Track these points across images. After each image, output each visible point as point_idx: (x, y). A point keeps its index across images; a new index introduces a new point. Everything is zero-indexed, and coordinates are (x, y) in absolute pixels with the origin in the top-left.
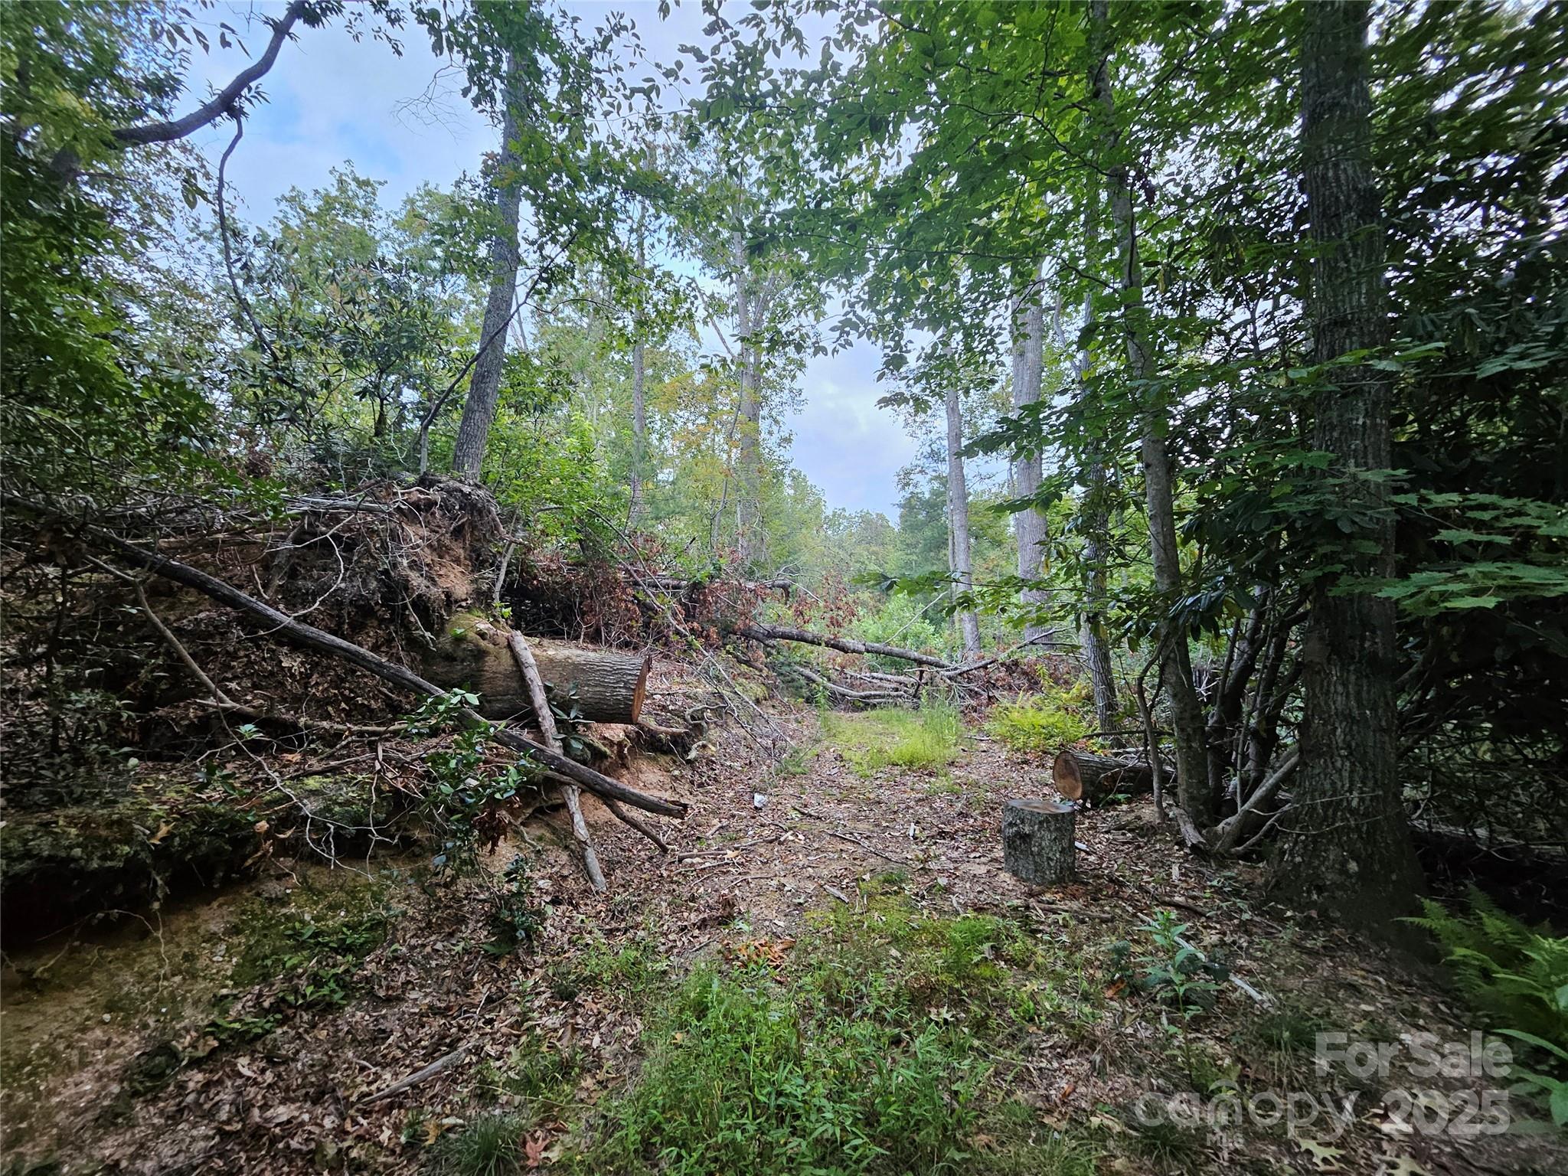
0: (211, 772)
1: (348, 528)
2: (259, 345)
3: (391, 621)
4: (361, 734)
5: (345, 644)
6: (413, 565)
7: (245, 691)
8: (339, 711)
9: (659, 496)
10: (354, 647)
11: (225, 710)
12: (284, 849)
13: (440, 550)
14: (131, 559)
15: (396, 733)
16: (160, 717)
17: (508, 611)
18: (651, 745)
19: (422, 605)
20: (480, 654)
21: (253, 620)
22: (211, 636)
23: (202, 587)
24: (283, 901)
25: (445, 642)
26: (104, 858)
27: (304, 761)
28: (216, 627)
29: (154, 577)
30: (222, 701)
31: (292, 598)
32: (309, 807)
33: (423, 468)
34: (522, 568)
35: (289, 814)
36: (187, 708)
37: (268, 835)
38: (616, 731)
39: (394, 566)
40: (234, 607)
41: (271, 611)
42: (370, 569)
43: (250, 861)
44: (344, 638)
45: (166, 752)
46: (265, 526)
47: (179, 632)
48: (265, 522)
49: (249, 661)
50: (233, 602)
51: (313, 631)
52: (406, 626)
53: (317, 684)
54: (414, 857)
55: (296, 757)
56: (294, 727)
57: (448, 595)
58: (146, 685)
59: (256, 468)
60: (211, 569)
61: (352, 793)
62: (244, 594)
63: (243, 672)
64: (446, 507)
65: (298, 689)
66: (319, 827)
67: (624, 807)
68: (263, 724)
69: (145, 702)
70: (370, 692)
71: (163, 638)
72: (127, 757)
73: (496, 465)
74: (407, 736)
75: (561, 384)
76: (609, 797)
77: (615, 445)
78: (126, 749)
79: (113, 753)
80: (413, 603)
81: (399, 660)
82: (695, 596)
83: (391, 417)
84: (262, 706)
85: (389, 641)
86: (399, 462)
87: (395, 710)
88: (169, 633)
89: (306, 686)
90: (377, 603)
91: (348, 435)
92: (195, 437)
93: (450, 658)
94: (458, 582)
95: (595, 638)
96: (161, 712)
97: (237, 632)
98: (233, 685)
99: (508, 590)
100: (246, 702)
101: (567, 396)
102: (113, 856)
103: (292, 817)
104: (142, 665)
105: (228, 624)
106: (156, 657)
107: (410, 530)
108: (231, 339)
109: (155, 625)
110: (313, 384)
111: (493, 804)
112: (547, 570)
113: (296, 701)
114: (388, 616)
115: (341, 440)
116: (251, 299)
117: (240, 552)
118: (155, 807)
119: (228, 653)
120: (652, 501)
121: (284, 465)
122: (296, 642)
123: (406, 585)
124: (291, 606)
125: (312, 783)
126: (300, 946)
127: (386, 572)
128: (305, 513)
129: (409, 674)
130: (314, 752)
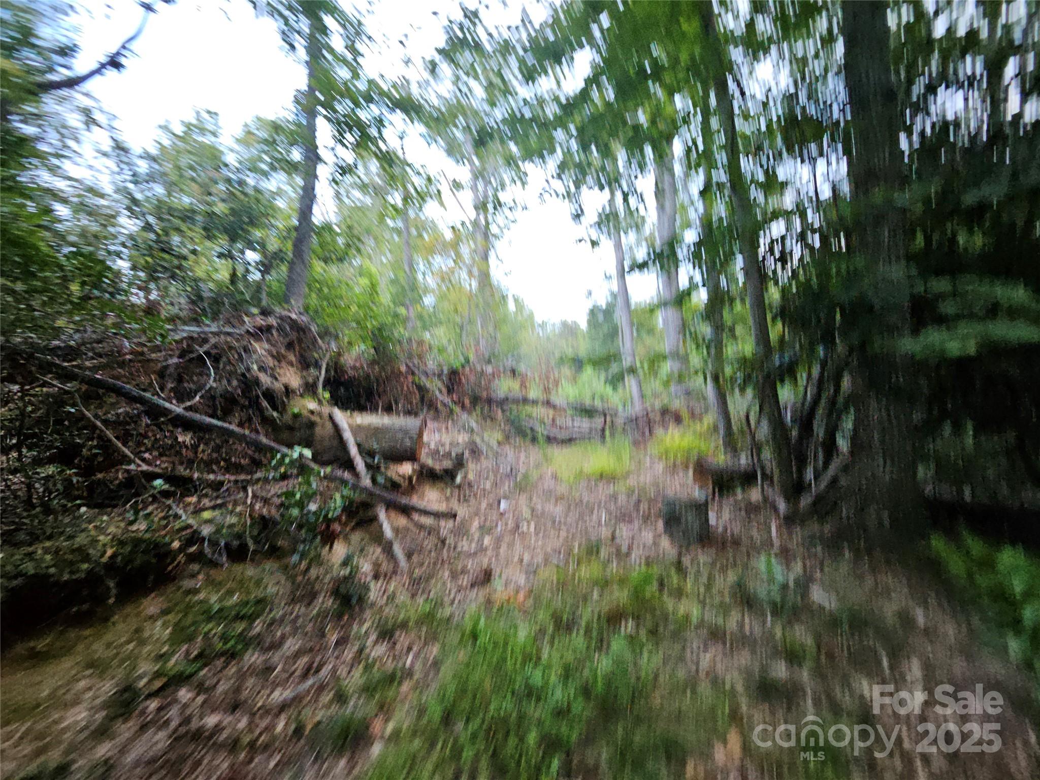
0: (136, 513)
1: (215, 346)
2: (148, 227)
3: (250, 406)
4: (236, 482)
5: (219, 423)
6: (262, 369)
7: (155, 458)
8: (220, 468)
9: (425, 314)
10: (226, 425)
11: (142, 472)
12: (192, 558)
13: (279, 358)
14: (66, 376)
15: (258, 480)
16: (99, 480)
17: (327, 395)
18: (430, 476)
19: (269, 395)
20: (311, 425)
21: (155, 412)
22: (129, 424)
23: (119, 392)
24: (196, 591)
25: (287, 418)
26: (72, 573)
27: (199, 502)
28: (131, 418)
29: (84, 387)
30: (139, 466)
31: (181, 396)
32: (206, 531)
33: (264, 303)
34: (336, 367)
35: (193, 537)
36: (117, 471)
37: (181, 549)
38: (407, 468)
39: (248, 369)
40: (141, 404)
41: (167, 405)
42: (231, 373)
43: (170, 568)
44: (219, 419)
45: (107, 502)
46: (157, 349)
47: (106, 422)
48: (157, 346)
49: (156, 439)
50: (141, 400)
51: (197, 417)
52: (261, 410)
53: (203, 451)
54: (279, 558)
55: (194, 499)
56: (190, 479)
57: (287, 387)
58: (87, 459)
59: (151, 310)
60: (125, 380)
61: (234, 520)
62: (148, 395)
63: (153, 446)
64: (280, 329)
65: (190, 454)
66: (214, 543)
67: (416, 516)
68: (168, 479)
69: (87, 471)
70: (240, 454)
71: (95, 427)
72: (79, 506)
73: (314, 300)
74: (266, 480)
75: (354, 242)
76: (406, 511)
77: (394, 282)
78: (78, 502)
79: (70, 505)
80: (264, 394)
81: (257, 432)
82: (453, 379)
83: (240, 271)
84: (167, 468)
85: (250, 420)
86: (247, 301)
87: (257, 464)
88: (99, 423)
89: (196, 453)
90: (238, 395)
91: (211, 285)
92: (107, 292)
93: (291, 429)
94: (292, 378)
95: (388, 409)
96: (100, 476)
97: (146, 420)
98: (147, 455)
99: (327, 383)
100: (156, 466)
101: (359, 251)
102: (78, 571)
103: (194, 538)
104: (83, 446)
105: (139, 416)
106: (92, 439)
107: (256, 345)
108: (128, 225)
109: (89, 419)
110: (185, 251)
111: (328, 521)
112: (354, 368)
113: (190, 463)
114: (247, 403)
115: (208, 289)
116: (139, 196)
117: (142, 367)
118: (101, 538)
119: (141, 434)
120: (420, 317)
121: (170, 307)
122: (187, 425)
123: (257, 382)
124: (180, 400)
125: (206, 515)
126: (210, 619)
127: (243, 375)
128: (185, 338)
129: (264, 440)
130: (206, 495)
